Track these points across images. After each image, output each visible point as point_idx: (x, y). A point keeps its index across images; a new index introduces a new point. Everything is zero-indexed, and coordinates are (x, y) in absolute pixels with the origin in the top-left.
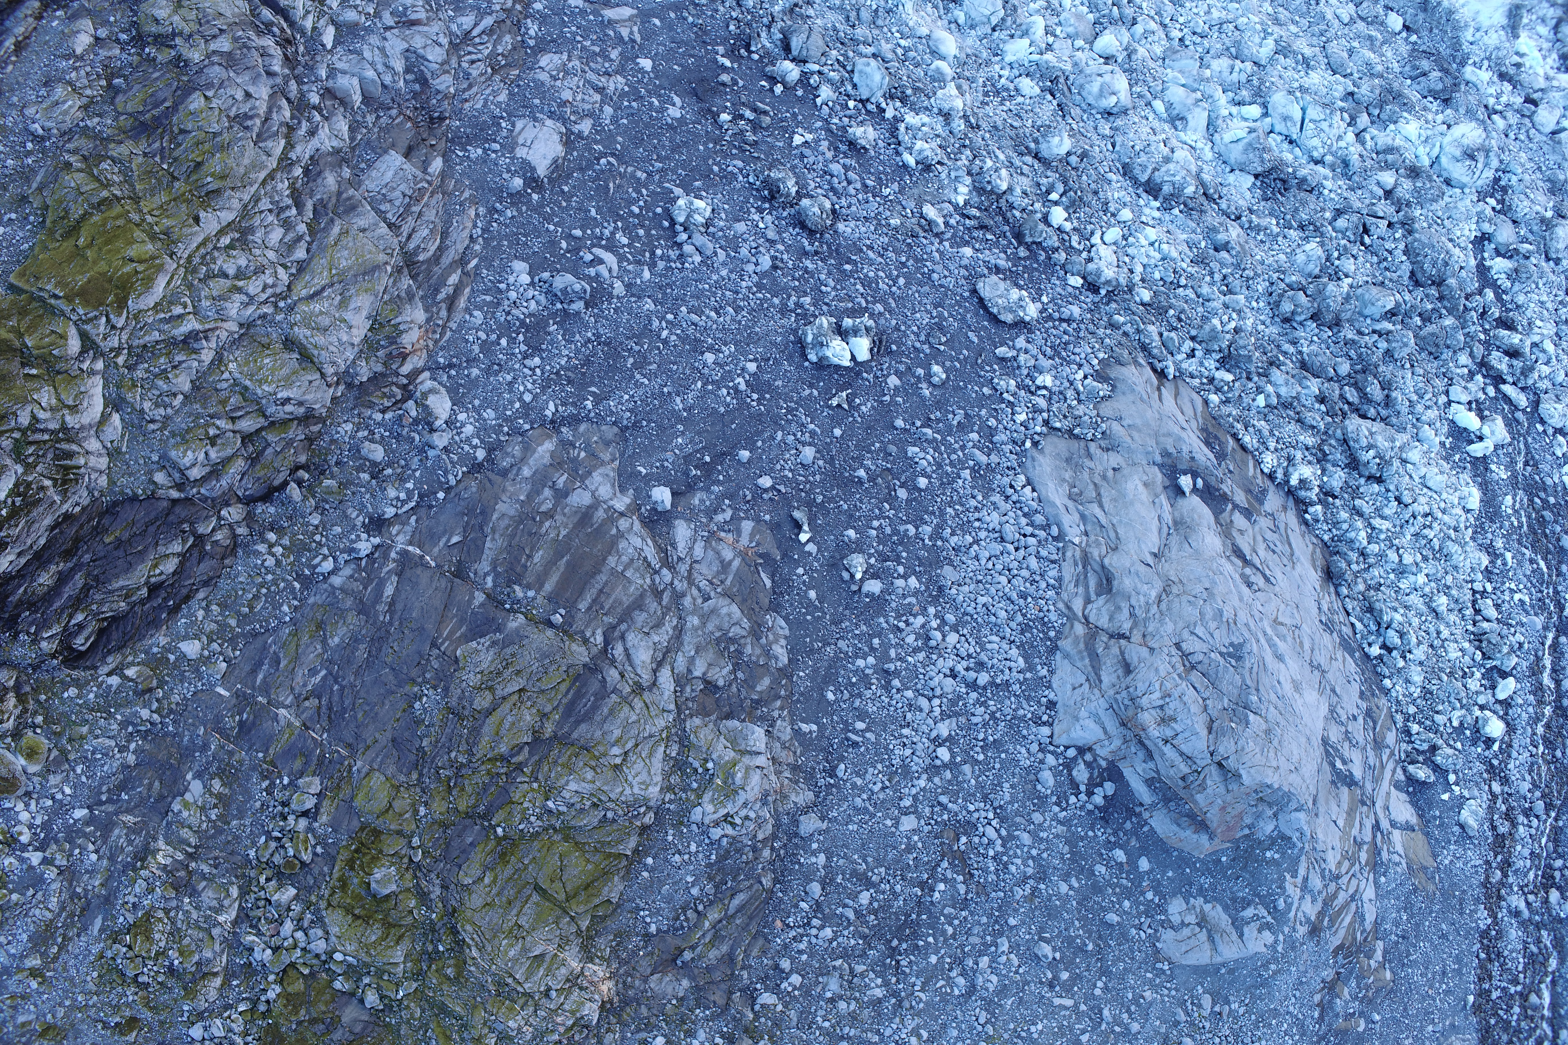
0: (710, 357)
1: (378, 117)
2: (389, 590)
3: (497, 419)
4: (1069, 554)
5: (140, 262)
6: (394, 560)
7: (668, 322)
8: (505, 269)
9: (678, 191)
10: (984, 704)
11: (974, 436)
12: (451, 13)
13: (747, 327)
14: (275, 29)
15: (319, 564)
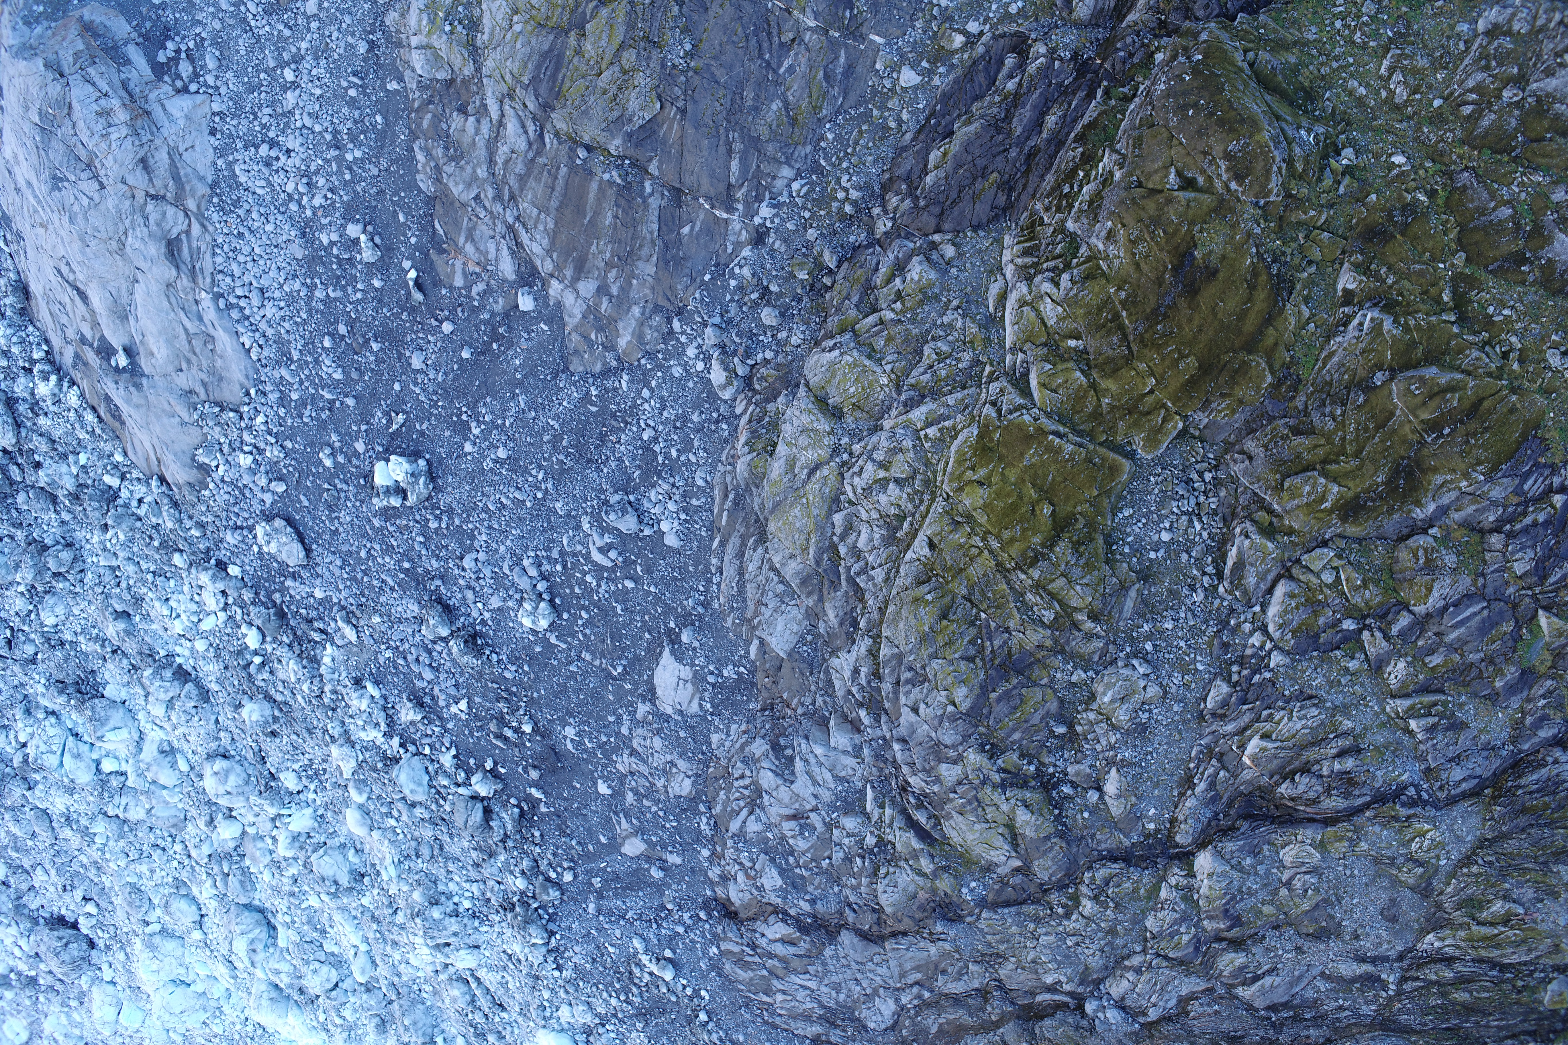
0: (502, 453)
1: (813, 704)
2: (735, 165)
3: (669, 367)
4: (208, 280)
5: (970, 482)
6: (738, 201)
7: (539, 489)
8: (686, 536)
9: (553, 640)
10: (263, 126)
11: (294, 396)
12: (770, 835)
13: (477, 491)
14: (912, 800)
15: (802, 186)
